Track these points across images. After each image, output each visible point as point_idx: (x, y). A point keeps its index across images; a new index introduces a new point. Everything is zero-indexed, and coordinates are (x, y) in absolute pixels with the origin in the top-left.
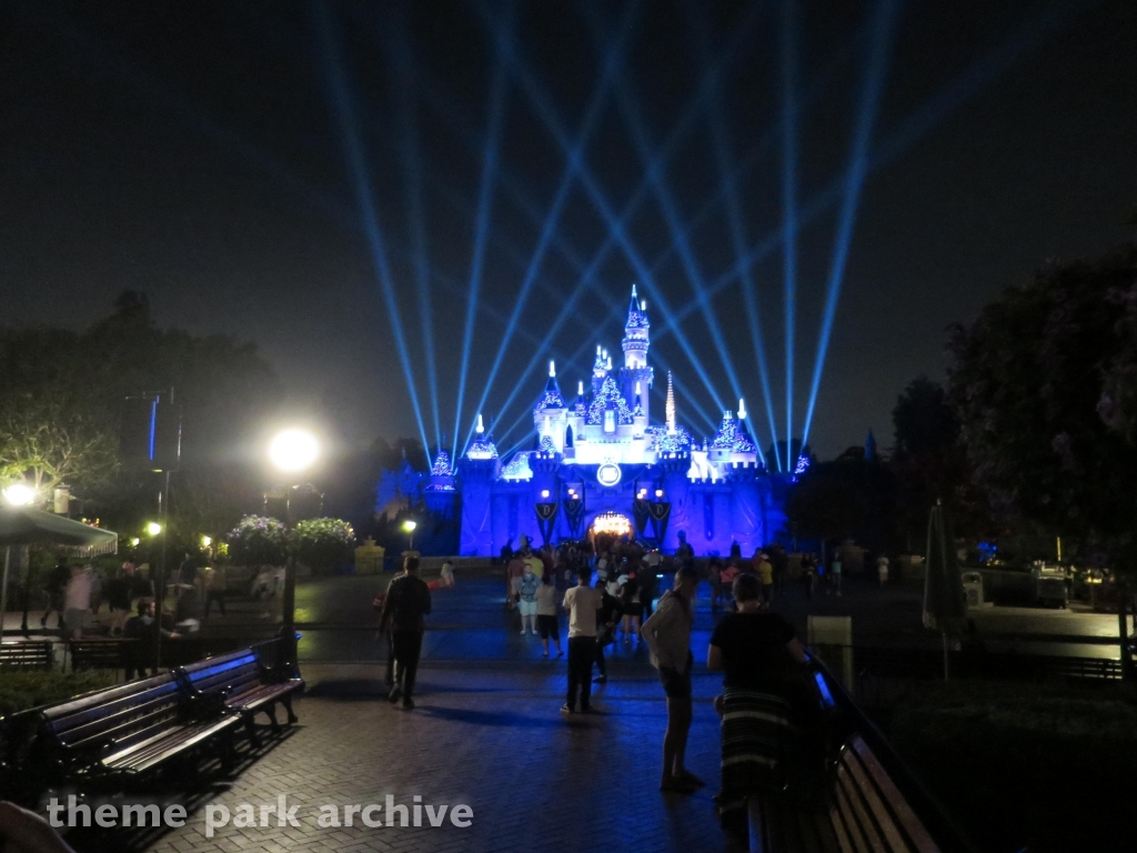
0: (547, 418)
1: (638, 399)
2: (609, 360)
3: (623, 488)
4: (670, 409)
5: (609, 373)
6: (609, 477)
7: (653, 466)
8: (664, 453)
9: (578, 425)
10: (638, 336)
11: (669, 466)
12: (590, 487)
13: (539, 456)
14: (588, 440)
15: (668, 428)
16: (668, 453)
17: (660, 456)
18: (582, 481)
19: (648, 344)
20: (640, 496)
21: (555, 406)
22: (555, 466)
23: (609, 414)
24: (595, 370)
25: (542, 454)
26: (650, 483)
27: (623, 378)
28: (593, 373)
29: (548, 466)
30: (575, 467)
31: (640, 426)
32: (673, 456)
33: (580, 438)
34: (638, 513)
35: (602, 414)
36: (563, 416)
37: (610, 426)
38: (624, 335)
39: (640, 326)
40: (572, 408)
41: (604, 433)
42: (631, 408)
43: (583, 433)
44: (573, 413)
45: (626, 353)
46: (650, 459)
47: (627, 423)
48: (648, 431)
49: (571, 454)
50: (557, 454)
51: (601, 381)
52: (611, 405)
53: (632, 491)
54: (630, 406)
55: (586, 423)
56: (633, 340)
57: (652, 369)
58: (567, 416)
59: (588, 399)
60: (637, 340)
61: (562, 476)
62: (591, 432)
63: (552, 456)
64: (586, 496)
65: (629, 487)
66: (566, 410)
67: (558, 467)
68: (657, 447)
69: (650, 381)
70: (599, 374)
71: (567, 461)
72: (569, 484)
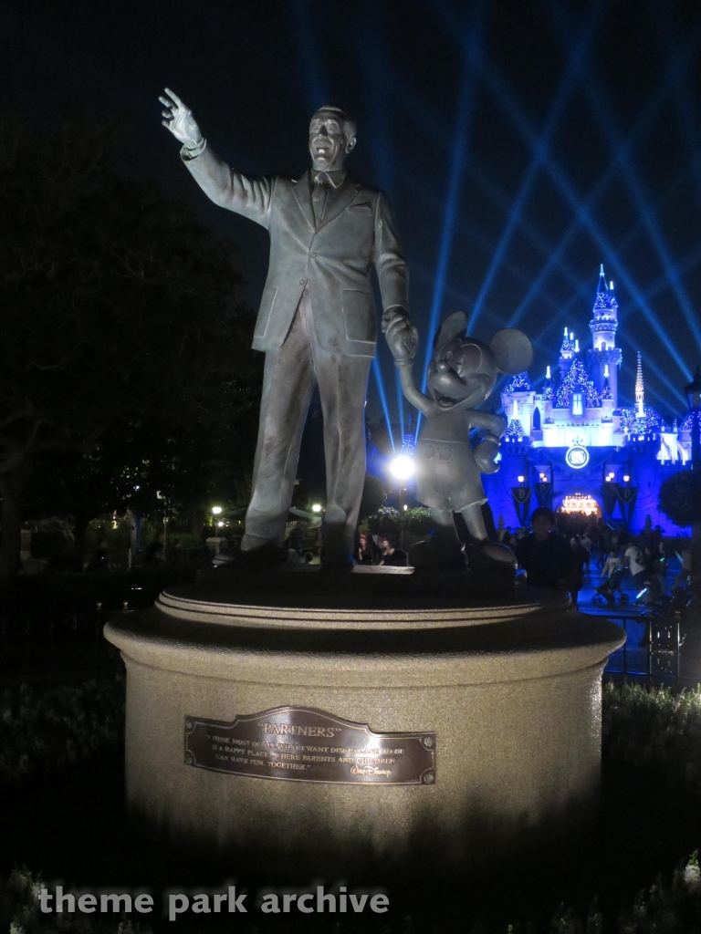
0: (515, 402)
1: (607, 382)
2: (577, 342)
3: (592, 471)
4: (639, 390)
5: (576, 355)
6: (577, 460)
7: (621, 449)
8: (632, 436)
9: (546, 409)
10: (607, 317)
11: (638, 448)
12: (558, 469)
13: (507, 440)
14: (556, 423)
15: (637, 411)
16: (637, 436)
17: (629, 439)
18: (550, 464)
19: (616, 325)
20: (608, 479)
21: (522, 389)
22: (523, 449)
23: (577, 398)
24: (562, 351)
25: (511, 438)
26: (618, 466)
27: (589, 359)
28: (560, 354)
29: (517, 449)
30: (544, 450)
31: (607, 410)
32: (641, 438)
33: (547, 421)
34: (607, 496)
35: (570, 398)
36: (530, 400)
37: (578, 409)
38: (592, 316)
39: (609, 306)
40: (539, 391)
41: (572, 416)
42: (600, 393)
43: (551, 417)
44: (540, 396)
45: (595, 335)
46: (618, 442)
47: (596, 406)
48: (616, 413)
49: (540, 437)
50: (525, 438)
51: (569, 363)
52: (578, 389)
53: (600, 474)
54: (598, 388)
55: (554, 407)
56: (601, 321)
57: (621, 351)
58: (535, 399)
59: (557, 382)
60: (605, 321)
61: (530, 459)
62: (559, 415)
63: (520, 440)
64: (555, 478)
65: (598, 469)
66: (533, 394)
67: (526, 450)
68: (626, 429)
69: (620, 361)
70: (566, 355)
71: (536, 444)
72: (539, 467)
